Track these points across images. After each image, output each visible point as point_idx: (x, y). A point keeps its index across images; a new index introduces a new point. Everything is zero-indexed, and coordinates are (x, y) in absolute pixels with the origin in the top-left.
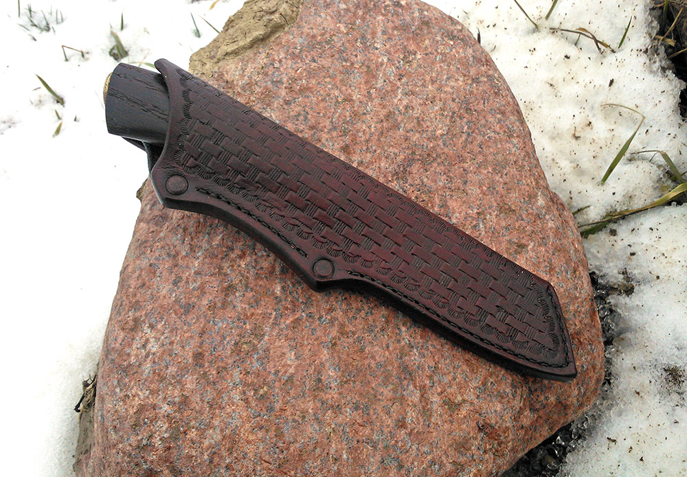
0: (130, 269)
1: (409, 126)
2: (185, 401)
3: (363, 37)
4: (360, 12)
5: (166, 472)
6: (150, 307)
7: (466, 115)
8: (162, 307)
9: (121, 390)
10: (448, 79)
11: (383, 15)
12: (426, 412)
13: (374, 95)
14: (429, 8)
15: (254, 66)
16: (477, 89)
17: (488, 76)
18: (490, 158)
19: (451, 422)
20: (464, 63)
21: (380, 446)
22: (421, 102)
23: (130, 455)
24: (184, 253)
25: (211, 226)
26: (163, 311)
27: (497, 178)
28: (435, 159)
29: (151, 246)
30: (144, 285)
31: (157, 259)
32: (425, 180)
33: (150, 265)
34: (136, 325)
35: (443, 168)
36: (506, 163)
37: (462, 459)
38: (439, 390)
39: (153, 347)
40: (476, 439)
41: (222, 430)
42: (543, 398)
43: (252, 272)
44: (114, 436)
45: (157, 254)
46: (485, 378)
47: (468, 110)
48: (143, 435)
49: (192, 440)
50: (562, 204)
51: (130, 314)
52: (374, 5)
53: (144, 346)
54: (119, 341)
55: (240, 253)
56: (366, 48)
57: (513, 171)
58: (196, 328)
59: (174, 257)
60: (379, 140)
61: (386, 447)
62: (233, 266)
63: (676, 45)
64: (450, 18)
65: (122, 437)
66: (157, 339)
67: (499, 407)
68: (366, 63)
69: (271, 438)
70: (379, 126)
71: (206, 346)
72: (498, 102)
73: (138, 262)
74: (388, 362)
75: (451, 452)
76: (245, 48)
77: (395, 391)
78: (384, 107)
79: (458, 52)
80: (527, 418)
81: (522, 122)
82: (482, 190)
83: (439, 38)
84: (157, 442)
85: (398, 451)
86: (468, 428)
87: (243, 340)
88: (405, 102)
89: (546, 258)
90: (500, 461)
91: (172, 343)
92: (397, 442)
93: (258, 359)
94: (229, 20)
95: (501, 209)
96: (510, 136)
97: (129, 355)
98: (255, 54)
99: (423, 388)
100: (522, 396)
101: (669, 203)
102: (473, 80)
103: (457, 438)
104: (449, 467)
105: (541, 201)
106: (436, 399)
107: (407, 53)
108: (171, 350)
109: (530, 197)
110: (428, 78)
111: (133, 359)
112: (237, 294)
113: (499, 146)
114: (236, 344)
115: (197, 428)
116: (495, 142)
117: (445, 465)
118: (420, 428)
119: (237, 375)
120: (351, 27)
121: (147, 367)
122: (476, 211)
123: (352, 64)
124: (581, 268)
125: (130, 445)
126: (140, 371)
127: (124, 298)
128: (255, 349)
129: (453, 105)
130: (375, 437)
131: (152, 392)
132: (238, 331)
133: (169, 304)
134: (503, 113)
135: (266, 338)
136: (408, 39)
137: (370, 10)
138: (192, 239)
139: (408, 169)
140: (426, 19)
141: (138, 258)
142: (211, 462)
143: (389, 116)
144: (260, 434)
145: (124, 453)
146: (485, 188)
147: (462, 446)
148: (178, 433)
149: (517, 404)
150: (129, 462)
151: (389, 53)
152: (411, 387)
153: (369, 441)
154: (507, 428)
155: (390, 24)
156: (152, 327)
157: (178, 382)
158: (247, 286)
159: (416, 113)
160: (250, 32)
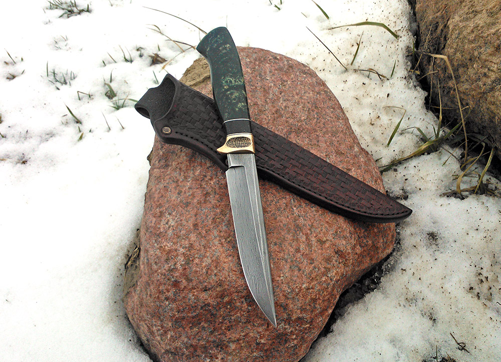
0: (153, 190)
1: (287, 116)
2: (191, 246)
3: (260, 74)
4: (257, 63)
5: (184, 281)
6: (167, 206)
7: (315, 110)
8: (174, 205)
9: (158, 244)
10: (305, 93)
11: (268, 63)
12: (309, 245)
13: (268, 102)
14: (292, 60)
15: (205, 91)
16: (320, 97)
17: (324, 91)
18: (329, 129)
19: (322, 249)
20: (312, 85)
21: (289, 261)
22: (292, 104)
23: (165, 274)
24: (181, 180)
25: (193, 166)
26: (174, 207)
27: (334, 139)
28: (302, 131)
29: (164, 178)
30: (162, 196)
31: (167, 184)
32: (298, 141)
33: (165, 187)
34: (162, 214)
35: (306, 135)
36: (337, 131)
37: (329, 266)
38: (315, 235)
39: (172, 223)
40: (334, 257)
41: (211, 258)
42: (365, 241)
43: (217, 186)
44: (155, 267)
45: (167, 181)
46: (337, 230)
47: (316, 107)
48: (171, 264)
49: (196, 264)
50: (367, 152)
51: (157, 210)
52: (264, 59)
53: (167, 223)
54: (153, 222)
55: (210, 178)
56: (262, 80)
57: (341, 135)
58: (193, 213)
59: (177, 182)
60: (273, 122)
61: (292, 261)
62: (207, 184)
63: (421, 74)
64: (302, 64)
65: (160, 266)
66: (174, 219)
67: (344, 242)
68: (263, 86)
69: (235, 260)
70: (272, 116)
71: (199, 221)
72: (331, 103)
73: (157, 186)
74: (289, 223)
75: (323, 262)
76: (200, 82)
77: (293, 236)
78: (274, 107)
79: (309, 80)
80: (359, 250)
81: (344, 113)
82: (327, 145)
83: (298, 74)
84: (179, 266)
85: (298, 263)
86: (330, 252)
87: (216, 217)
88: (284, 105)
89: (361, 175)
90: (347, 269)
91: (181, 220)
92: (296, 259)
93: (225, 225)
94: (187, 70)
95: (337, 153)
96: (339, 119)
97: (159, 228)
98: (206, 85)
99: (307, 234)
100: (355, 239)
101: (423, 154)
102: (317, 93)
103: (325, 256)
104: (323, 270)
105: (356, 149)
106: (313, 239)
107: (283, 82)
108: (182, 224)
109: (351, 147)
110: (295, 93)
111: (162, 230)
112: (211, 196)
113: (333, 124)
114: (213, 219)
115: (199, 258)
116: (331, 122)
117: (320, 269)
118: (307, 252)
119: (216, 233)
120: (253, 69)
121: (170, 232)
122: (325, 154)
123: (256, 87)
124: (379, 180)
125: (165, 270)
126: (166, 234)
127: (153, 203)
128: (223, 220)
129: (308, 105)
130: (286, 257)
131: (174, 243)
132: (214, 213)
133: (177, 203)
134: (334, 108)
135: (228, 215)
136: (283, 75)
137: (262, 62)
138: (185, 173)
139: (289, 136)
140: (291, 65)
141: (157, 184)
142: (207, 273)
143: (277, 111)
144: (230, 258)
145: (162, 274)
146: (328, 144)
147: (328, 260)
148: (188, 261)
149: (353, 242)
150: (165, 278)
151: (274, 82)
152: (301, 234)
153: (283, 258)
154: (349, 253)
155: (273, 68)
156: (170, 214)
157: (186, 237)
158: (215, 193)
159: (291, 109)
160: (202, 74)
